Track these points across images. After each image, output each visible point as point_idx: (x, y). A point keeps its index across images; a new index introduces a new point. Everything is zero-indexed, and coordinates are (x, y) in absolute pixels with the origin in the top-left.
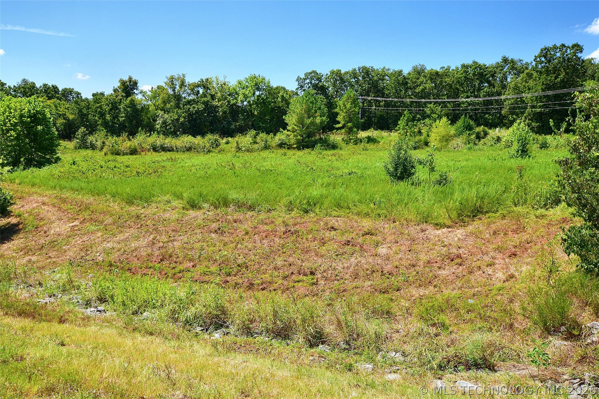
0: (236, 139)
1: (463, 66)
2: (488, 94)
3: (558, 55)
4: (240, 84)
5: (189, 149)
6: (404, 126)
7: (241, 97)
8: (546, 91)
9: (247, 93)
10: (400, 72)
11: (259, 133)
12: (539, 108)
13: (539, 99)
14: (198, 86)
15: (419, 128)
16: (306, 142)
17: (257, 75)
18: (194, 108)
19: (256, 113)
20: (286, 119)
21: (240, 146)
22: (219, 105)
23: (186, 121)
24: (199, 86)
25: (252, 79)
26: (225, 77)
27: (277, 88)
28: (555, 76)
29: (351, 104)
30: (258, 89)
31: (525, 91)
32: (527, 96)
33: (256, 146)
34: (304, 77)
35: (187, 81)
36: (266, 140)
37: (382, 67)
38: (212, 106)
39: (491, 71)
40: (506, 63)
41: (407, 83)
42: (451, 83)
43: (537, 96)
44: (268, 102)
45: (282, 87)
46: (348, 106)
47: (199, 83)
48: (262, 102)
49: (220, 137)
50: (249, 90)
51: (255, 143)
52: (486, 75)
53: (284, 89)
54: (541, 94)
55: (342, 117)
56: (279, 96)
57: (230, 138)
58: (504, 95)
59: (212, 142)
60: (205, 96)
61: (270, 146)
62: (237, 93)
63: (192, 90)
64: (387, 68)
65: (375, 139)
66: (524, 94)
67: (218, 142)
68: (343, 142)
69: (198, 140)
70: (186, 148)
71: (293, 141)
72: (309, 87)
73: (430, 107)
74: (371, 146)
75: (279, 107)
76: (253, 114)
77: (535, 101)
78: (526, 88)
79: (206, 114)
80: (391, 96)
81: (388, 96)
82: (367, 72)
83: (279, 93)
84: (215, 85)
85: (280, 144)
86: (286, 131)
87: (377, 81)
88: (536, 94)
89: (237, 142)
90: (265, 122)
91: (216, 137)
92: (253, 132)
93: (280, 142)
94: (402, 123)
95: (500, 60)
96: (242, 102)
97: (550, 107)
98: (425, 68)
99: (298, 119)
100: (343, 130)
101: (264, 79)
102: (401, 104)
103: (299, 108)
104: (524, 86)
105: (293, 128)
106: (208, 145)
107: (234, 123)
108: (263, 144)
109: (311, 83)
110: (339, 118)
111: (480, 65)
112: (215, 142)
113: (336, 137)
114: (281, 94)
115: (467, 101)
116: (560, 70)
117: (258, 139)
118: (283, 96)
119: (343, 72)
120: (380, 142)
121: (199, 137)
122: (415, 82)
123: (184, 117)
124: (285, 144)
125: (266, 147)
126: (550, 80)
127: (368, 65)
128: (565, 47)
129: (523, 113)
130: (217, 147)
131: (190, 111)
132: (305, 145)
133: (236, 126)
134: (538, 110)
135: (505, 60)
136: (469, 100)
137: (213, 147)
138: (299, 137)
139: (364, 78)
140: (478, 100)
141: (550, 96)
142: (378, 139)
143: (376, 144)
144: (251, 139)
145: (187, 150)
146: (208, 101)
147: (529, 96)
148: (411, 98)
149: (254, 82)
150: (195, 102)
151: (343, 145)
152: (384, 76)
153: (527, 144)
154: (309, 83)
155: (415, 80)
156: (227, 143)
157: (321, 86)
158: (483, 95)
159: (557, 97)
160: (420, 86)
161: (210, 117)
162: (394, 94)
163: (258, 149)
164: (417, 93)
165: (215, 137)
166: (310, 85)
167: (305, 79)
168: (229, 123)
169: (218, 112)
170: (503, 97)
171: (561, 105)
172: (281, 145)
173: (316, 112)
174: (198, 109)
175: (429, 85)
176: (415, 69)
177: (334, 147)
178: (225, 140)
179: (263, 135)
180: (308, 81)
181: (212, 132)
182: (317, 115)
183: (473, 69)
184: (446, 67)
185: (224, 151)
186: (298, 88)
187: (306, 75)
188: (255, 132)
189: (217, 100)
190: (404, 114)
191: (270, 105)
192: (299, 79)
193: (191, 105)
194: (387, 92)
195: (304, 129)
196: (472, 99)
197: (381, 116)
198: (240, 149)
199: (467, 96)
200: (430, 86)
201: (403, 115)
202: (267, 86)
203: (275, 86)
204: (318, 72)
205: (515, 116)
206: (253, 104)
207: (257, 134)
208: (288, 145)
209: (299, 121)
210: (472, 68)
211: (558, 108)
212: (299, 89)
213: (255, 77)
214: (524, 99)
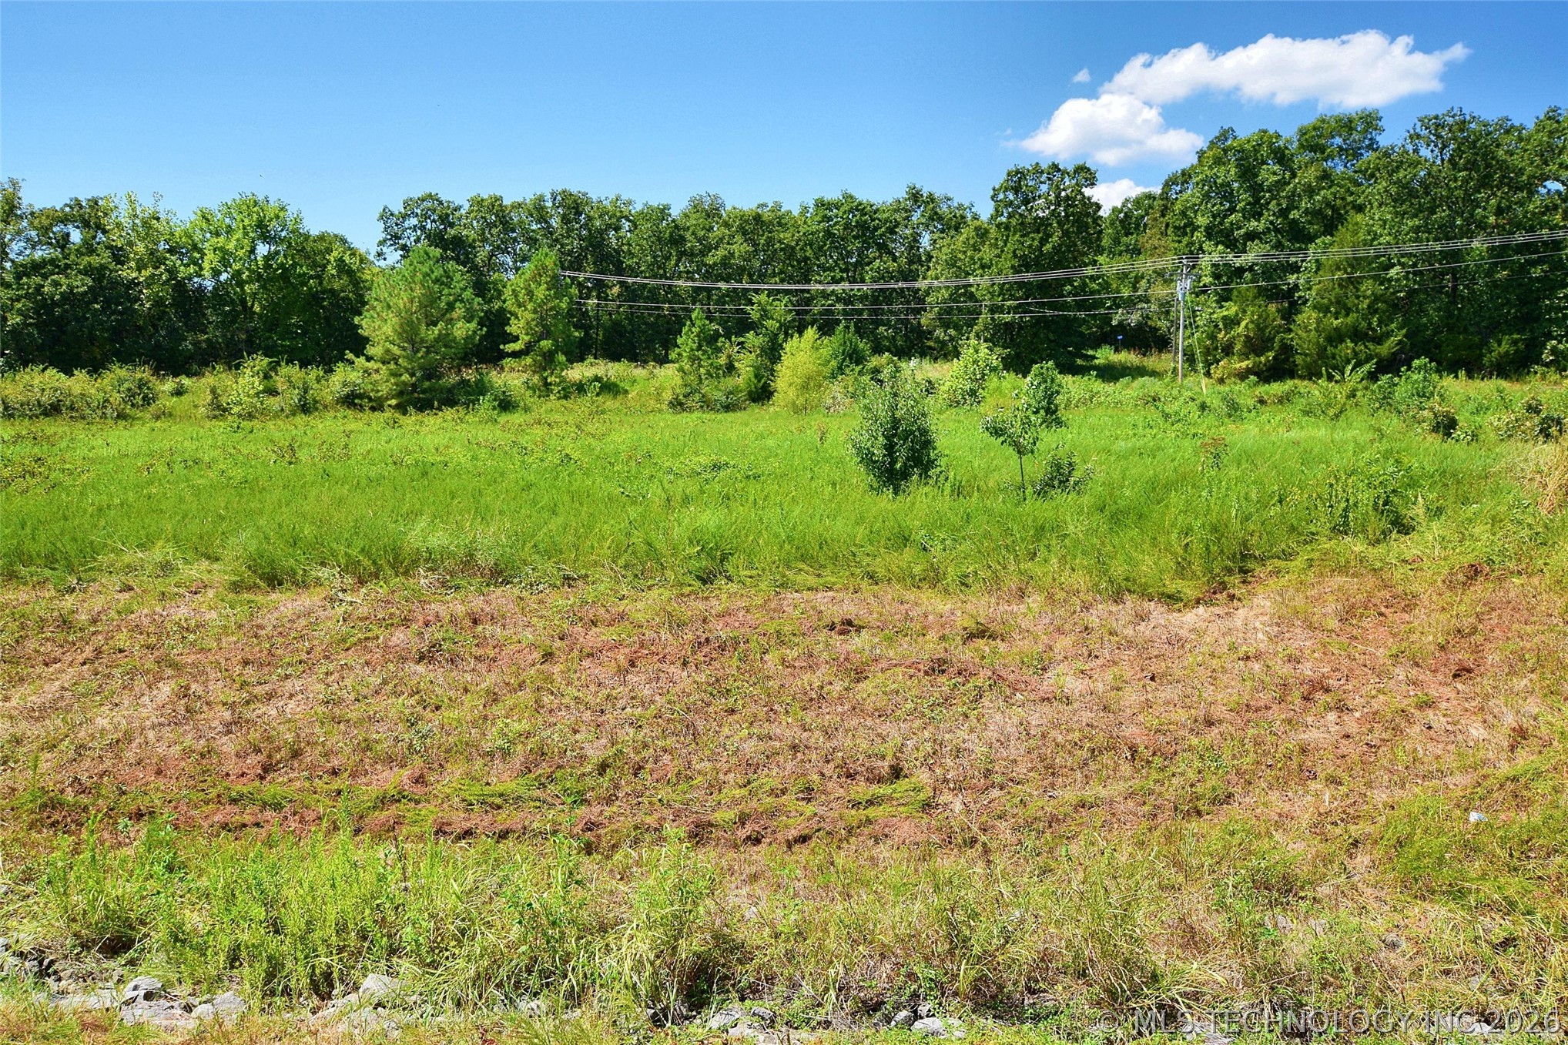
0: (209, 380)
1: (821, 204)
2: (883, 276)
3: (1044, 188)
4: (208, 220)
5: (53, 410)
6: (692, 350)
7: (210, 260)
8: (1021, 272)
9: (231, 246)
10: (664, 211)
11: (278, 363)
12: (1009, 313)
13: (1005, 290)
14: (65, 220)
15: (729, 356)
16: (424, 392)
17: (261, 198)
18: (56, 286)
19: (257, 308)
20: (365, 326)
21: (224, 400)
22: (141, 279)
23: (31, 324)
24: (67, 220)
25: (245, 207)
26: (158, 198)
27: (322, 238)
28: (1041, 238)
29: (548, 289)
30: (266, 237)
31: (974, 271)
32: (980, 282)
33: (274, 403)
34: (403, 211)
35: (25, 202)
36: (305, 383)
37: (612, 197)
38: (116, 283)
39: (886, 221)
40: (916, 201)
41: (683, 239)
42: (793, 244)
43: (1004, 284)
44: (300, 275)
45: (336, 236)
46: (541, 292)
47: (67, 209)
48: (275, 277)
49: (156, 372)
50: (238, 240)
51: (272, 392)
52: (876, 229)
53: (344, 241)
54: (1012, 277)
55: (522, 323)
56: (329, 262)
57: (184, 376)
58: (924, 278)
59: (129, 390)
60: (91, 251)
61: (316, 402)
62: (195, 247)
63: (45, 230)
64: (625, 197)
65: (615, 385)
66: (971, 279)
67: (148, 388)
68: (529, 393)
69: (79, 383)
70: (40, 405)
71: (384, 389)
72: (418, 240)
73: (759, 304)
74: (609, 403)
75: (332, 291)
76: (247, 310)
77: (999, 296)
78: (974, 263)
79: (97, 306)
80: (641, 272)
81: (633, 272)
82: (573, 206)
83: (329, 251)
84: (125, 220)
85: (348, 396)
86: (361, 361)
87: (601, 232)
88: (1000, 280)
89: (213, 391)
90: (288, 333)
91: (144, 373)
92: (261, 362)
93: (347, 390)
94: (686, 341)
95: (902, 194)
96: (216, 273)
97: (1032, 312)
98: (723, 205)
99: (401, 325)
100: (528, 360)
101: (282, 209)
102: (667, 293)
103: (405, 296)
104: (972, 258)
105: (388, 351)
106: (116, 398)
107: (190, 336)
108: (294, 397)
109: (422, 228)
110: (514, 328)
111: (860, 204)
112: (140, 388)
113: (511, 378)
114: (335, 254)
115: (833, 291)
116: (1051, 224)
117: (279, 382)
118: (341, 260)
119: (507, 202)
120: (626, 392)
121: (81, 375)
122: (705, 238)
123: (20, 312)
124: (361, 396)
125: (306, 407)
126: (1030, 246)
127: (574, 189)
128: (1059, 170)
129: (971, 324)
130: (149, 404)
131: (42, 294)
132: (424, 399)
133: (196, 343)
134: (1008, 318)
135: (915, 196)
136: (838, 288)
137: (133, 405)
138: (405, 377)
139: (565, 220)
140: (859, 290)
141: (1029, 283)
142: (622, 385)
143: (620, 397)
144: (256, 380)
145: (46, 413)
146: (103, 267)
147: (985, 282)
148: (693, 280)
149: (255, 217)
150: (58, 266)
151: (529, 399)
152: (619, 220)
153: (1058, 392)
154: (415, 226)
155: (702, 233)
156: (179, 392)
157: (454, 237)
158: (872, 277)
159: (1044, 287)
160: (716, 248)
161: (112, 313)
162: (649, 266)
163: (282, 410)
164: (710, 266)
165: (138, 376)
166: (419, 232)
167: (405, 217)
168: (175, 336)
169: (140, 299)
170: (922, 284)
171: (1053, 306)
172: (352, 400)
173: (451, 306)
174: (71, 287)
175: (740, 247)
176: (696, 206)
177: (506, 405)
178: (169, 385)
179: (293, 371)
180: (414, 221)
181: (125, 359)
182: (454, 315)
183: (845, 212)
184: (770, 205)
185: (171, 415)
186: (385, 241)
187: (406, 204)
188: (267, 360)
189: (133, 264)
190: (691, 320)
191: (305, 284)
192: (385, 215)
193: (45, 277)
194: (628, 262)
195: (419, 355)
196: (846, 285)
197: (616, 324)
198: (225, 410)
199: (833, 278)
200: (743, 250)
201: (688, 323)
202: (293, 232)
203: (315, 232)
204: (443, 198)
205: (952, 332)
206: (250, 281)
207: (274, 367)
208: (370, 399)
209: (405, 331)
210: (842, 209)
211: (1049, 313)
212: (389, 243)
213: (256, 203)
214: (973, 290)
